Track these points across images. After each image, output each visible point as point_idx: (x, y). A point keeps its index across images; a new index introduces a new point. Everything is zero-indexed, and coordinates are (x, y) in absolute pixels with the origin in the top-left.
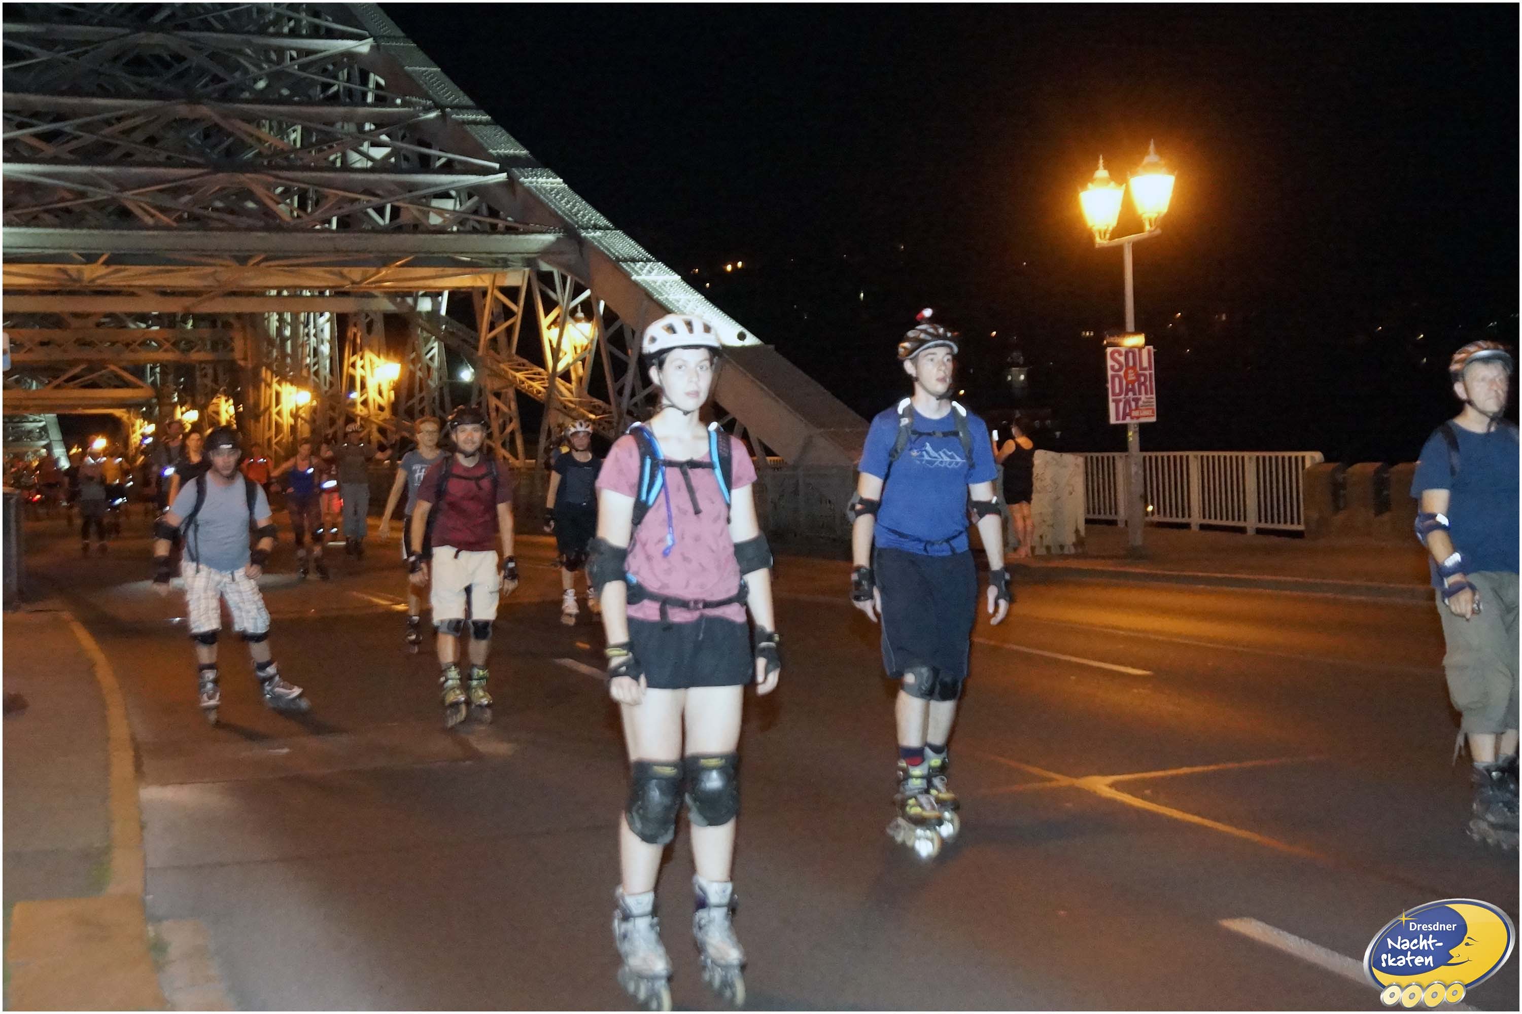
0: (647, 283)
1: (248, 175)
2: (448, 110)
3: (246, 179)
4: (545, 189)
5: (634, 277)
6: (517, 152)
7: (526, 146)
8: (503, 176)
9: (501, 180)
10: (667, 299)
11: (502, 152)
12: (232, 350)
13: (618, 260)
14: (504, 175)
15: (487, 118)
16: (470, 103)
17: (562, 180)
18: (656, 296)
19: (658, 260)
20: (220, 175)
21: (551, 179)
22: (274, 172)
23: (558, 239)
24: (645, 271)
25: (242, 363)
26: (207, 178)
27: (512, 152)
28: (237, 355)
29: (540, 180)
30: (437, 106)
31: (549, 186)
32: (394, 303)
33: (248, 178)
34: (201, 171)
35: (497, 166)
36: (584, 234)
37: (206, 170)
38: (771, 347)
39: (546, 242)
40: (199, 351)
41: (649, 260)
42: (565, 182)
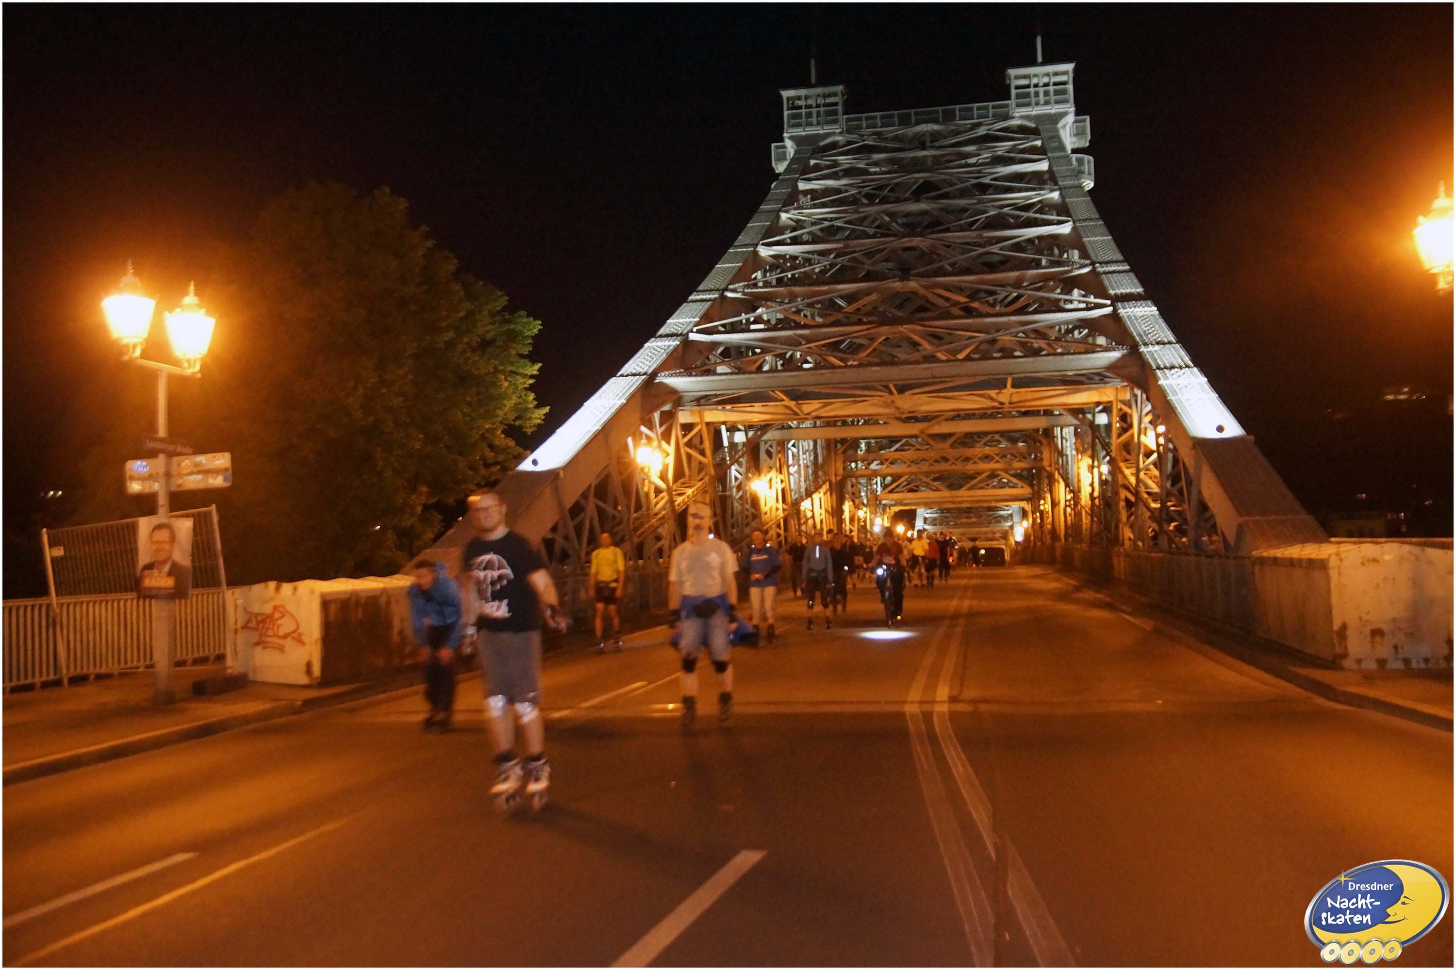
0: (1171, 386)
1: (905, 326)
2: (1097, 265)
3: (903, 329)
4: (1135, 316)
5: (1160, 383)
6: (1133, 291)
7: (1143, 286)
8: (1108, 310)
9: (1107, 313)
10: (1179, 400)
11: (1118, 292)
12: (1042, 460)
13: (1159, 368)
14: (1111, 308)
15: (1127, 267)
16: (1120, 257)
17: (1156, 308)
18: (1171, 397)
19: (1196, 365)
20: (885, 329)
21: (1146, 309)
22: (923, 323)
23: (1123, 355)
24: (1175, 376)
25: (1048, 469)
26: (872, 331)
27: (1128, 291)
28: (1046, 463)
29: (1137, 309)
30: (1093, 264)
31: (1141, 314)
32: (1076, 418)
33: (905, 328)
34: (869, 326)
35: (1109, 302)
36: (1143, 349)
37: (874, 325)
38: (1252, 438)
39: (1112, 360)
40: (1020, 461)
41: (1187, 366)
42: (1158, 310)
